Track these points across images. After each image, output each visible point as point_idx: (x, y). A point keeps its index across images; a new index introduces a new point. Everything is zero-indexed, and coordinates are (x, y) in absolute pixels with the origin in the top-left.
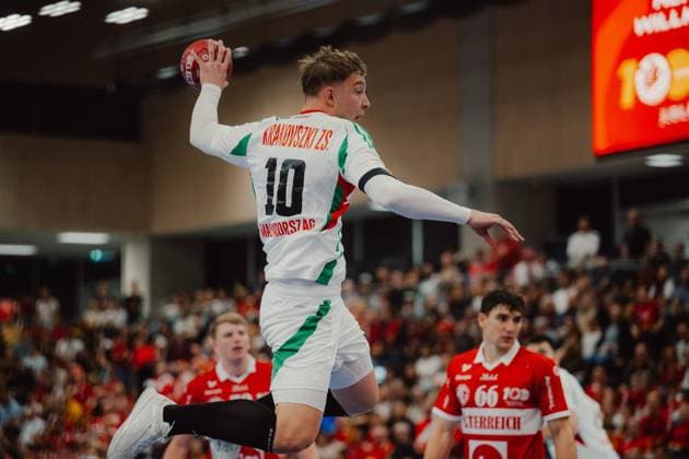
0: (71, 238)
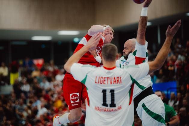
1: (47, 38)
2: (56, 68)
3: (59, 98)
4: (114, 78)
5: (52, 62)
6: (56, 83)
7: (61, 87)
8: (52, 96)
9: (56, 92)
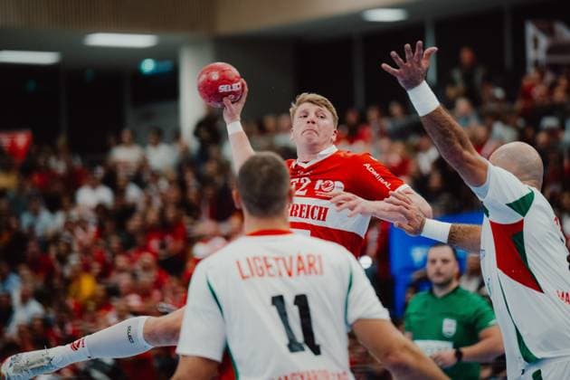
0: (102, 39)
1: (46, 58)
2: (77, 162)
3: (86, 268)
4: (300, 258)
5: (62, 141)
6: (74, 214)
7: (92, 229)
8: (63, 259)
9: (76, 247)
